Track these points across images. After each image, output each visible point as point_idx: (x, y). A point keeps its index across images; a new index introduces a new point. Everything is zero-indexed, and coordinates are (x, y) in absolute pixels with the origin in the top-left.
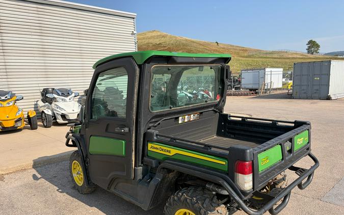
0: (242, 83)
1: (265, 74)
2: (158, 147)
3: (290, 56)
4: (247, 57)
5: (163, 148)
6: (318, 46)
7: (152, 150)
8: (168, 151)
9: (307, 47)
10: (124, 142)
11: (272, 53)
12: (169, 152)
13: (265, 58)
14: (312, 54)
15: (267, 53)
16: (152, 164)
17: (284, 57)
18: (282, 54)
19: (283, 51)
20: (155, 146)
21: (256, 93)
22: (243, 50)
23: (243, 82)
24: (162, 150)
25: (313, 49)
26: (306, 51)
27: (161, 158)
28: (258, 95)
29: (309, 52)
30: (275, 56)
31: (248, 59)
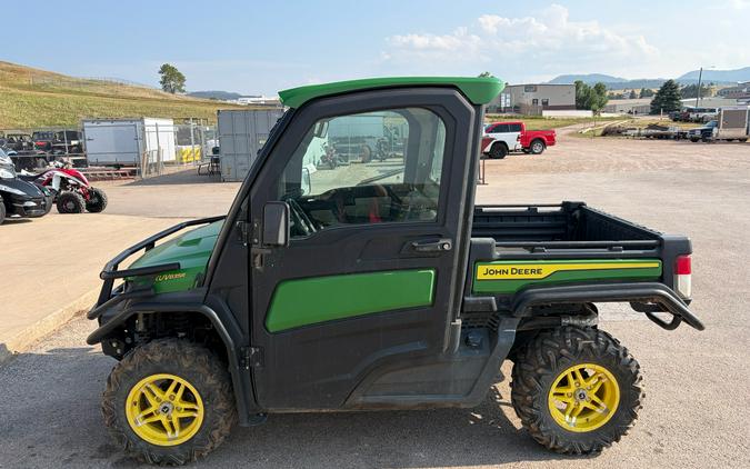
0: (88, 151)
1: (144, 129)
2: (509, 268)
3: (131, 94)
4: (29, 88)
5: (518, 267)
6: (181, 78)
7: (489, 277)
8: (533, 271)
9: (160, 77)
10: (432, 272)
11: (90, 83)
12: (539, 271)
13: (77, 93)
14: (173, 92)
15: (78, 83)
16: (491, 306)
17: (120, 94)
18: (115, 88)
19: (114, 81)
20: (498, 268)
21: (133, 173)
22: (13, 70)
23: (90, 148)
24: (519, 272)
25: (172, 83)
26: (161, 86)
27: (514, 288)
28: (137, 178)
29: (165, 88)
30: (101, 91)
31: (33, 93)
